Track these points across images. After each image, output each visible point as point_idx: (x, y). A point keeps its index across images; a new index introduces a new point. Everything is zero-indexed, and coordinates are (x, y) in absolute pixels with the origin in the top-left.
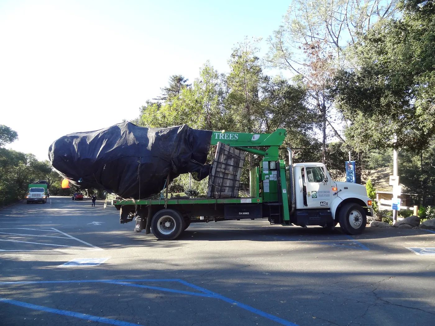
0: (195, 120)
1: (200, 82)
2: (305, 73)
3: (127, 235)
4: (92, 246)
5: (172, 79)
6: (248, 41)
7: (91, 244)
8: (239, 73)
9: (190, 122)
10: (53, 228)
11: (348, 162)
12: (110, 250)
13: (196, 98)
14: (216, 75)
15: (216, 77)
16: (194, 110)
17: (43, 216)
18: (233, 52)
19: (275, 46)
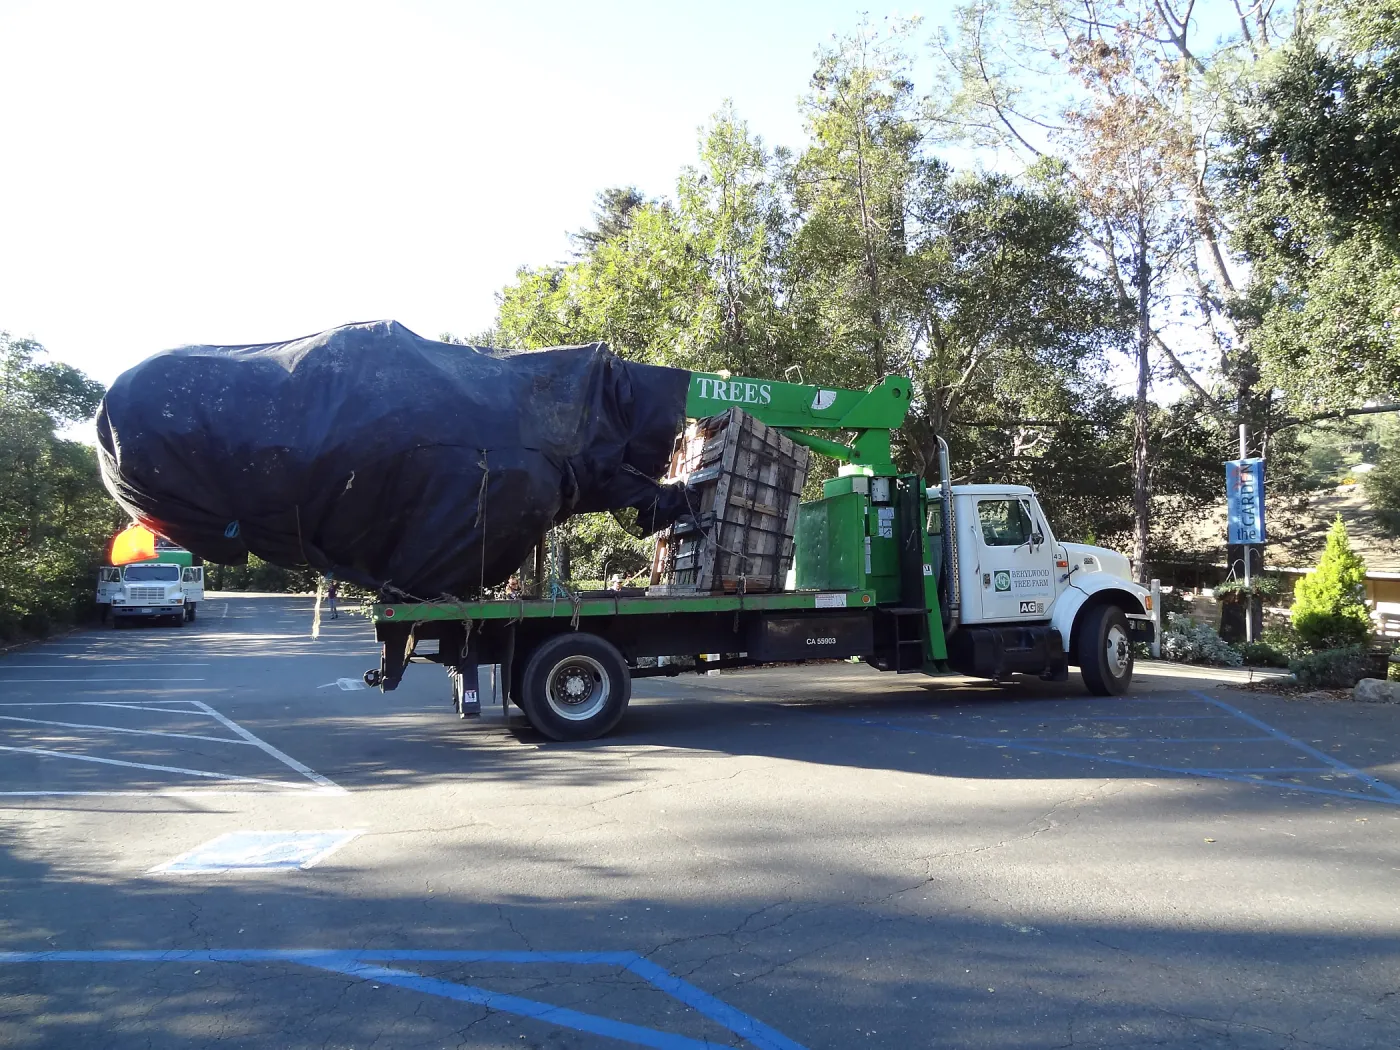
0: (683, 318)
1: (701, 181)
2: (1074, 147)
3: (441, 729)
4: (308, 775)
5: (605, 201)
6: (869, 31)
7: (306, 768)
8: (839, 143)
9: (666, 326)
10: (197, 703)
11: (1237, 463)
12: (372, 794)
13: (687, 238)
14: (757, 154)
15: (758, 161)
16: (680, 283)
17: (186, 660)
18: (817, 67)
19: (958, 63)
